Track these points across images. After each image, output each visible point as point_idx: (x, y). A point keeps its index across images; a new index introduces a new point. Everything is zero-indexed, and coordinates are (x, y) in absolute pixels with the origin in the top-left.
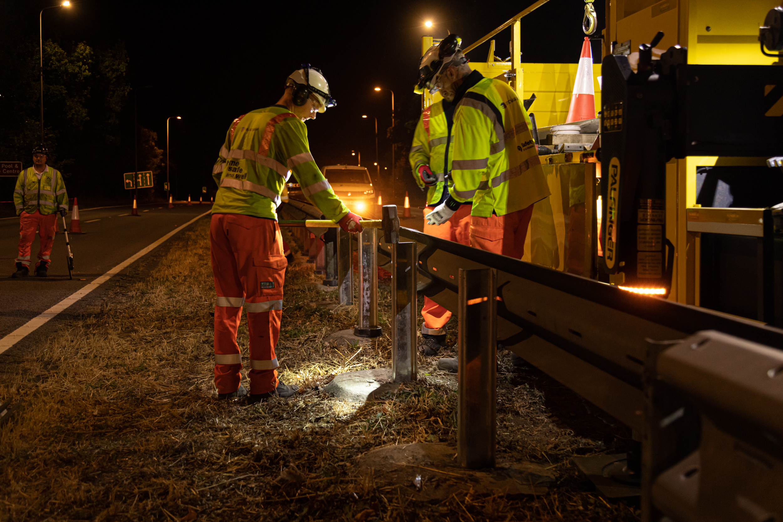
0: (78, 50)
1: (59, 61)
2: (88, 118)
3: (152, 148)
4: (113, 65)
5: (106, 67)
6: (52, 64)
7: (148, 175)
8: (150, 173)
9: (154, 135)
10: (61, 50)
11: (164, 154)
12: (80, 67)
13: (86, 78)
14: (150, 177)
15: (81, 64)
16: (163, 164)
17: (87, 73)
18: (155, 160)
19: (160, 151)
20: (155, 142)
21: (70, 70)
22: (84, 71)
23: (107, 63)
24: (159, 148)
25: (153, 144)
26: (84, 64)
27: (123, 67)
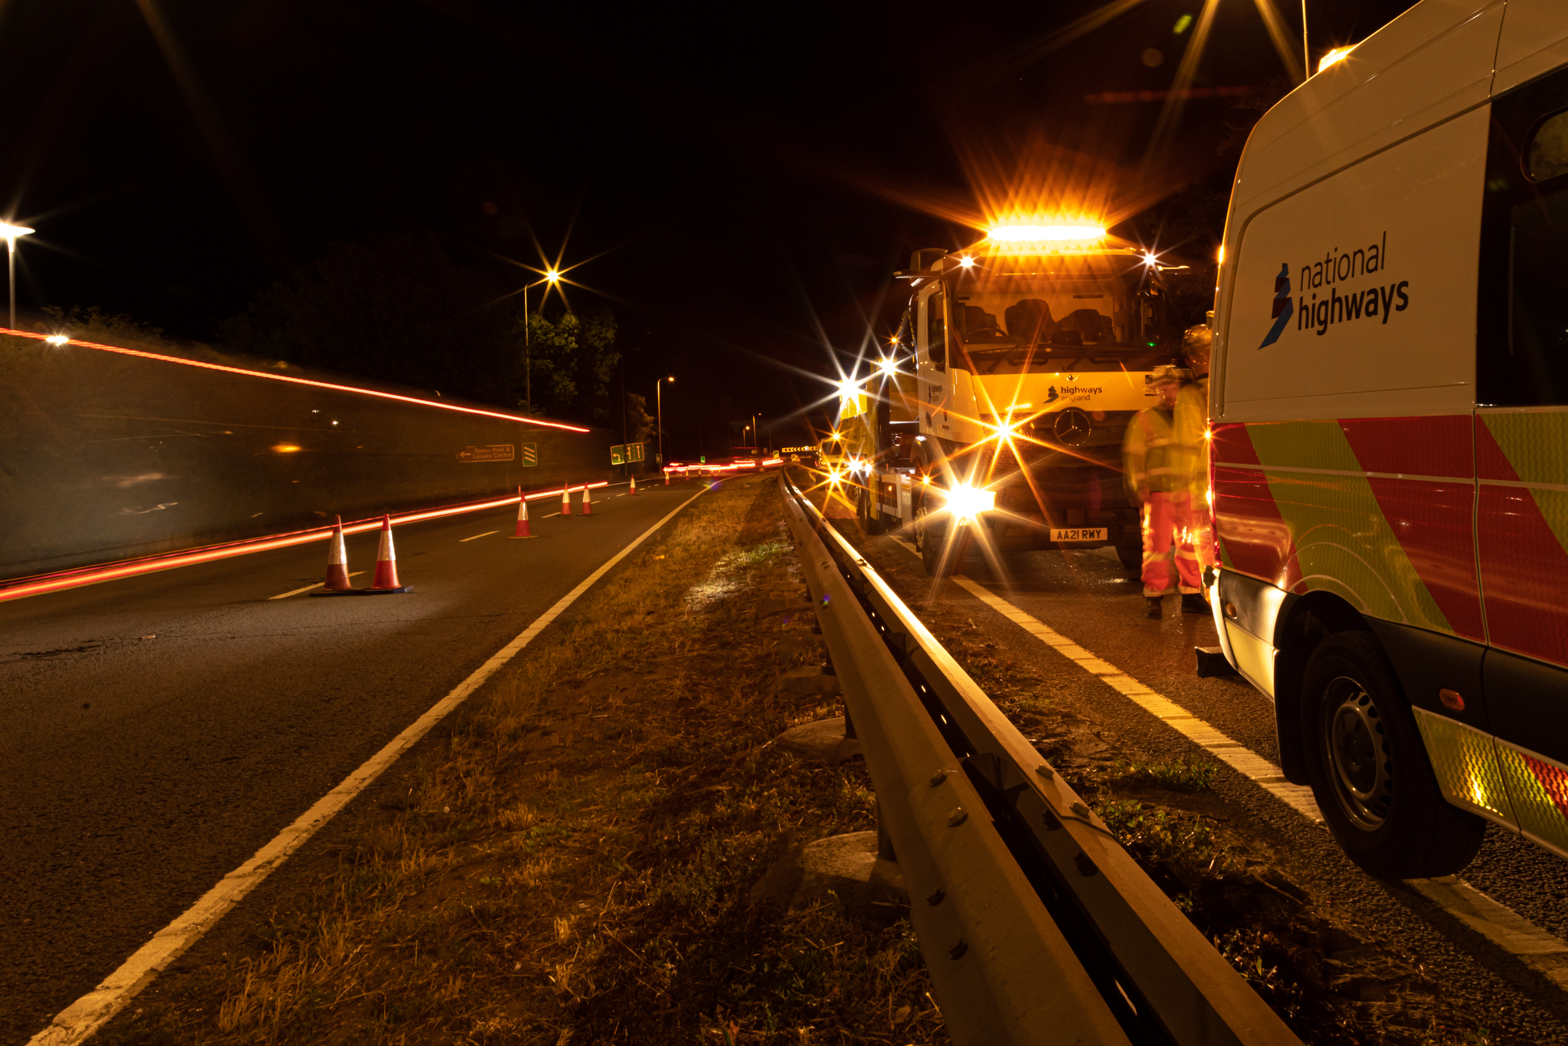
0: (564, 322)
1: (545, 334)
2: (576, 393)
3: (642, 416)
4: (601, 333)
5: (594, 336)
6: (538, 338)
7: (638, 447)
8: (640, 445)
9: (643, 400)
10: (546, 323)
11: (655, 422)
12: (566, 339)
13: (573, 350)
14: (640, 449)
15: (566, 335)
16: (654, 433)
17: (574, 345)
18: (645, 429)
19: (649, 418)
20: (644, 408)
21: (557, 344)
22: (571, 343)
23: (594, 332)
24: (649, 415)
25: (642, 410)
26: (571, 335)
27: (610, 335)
